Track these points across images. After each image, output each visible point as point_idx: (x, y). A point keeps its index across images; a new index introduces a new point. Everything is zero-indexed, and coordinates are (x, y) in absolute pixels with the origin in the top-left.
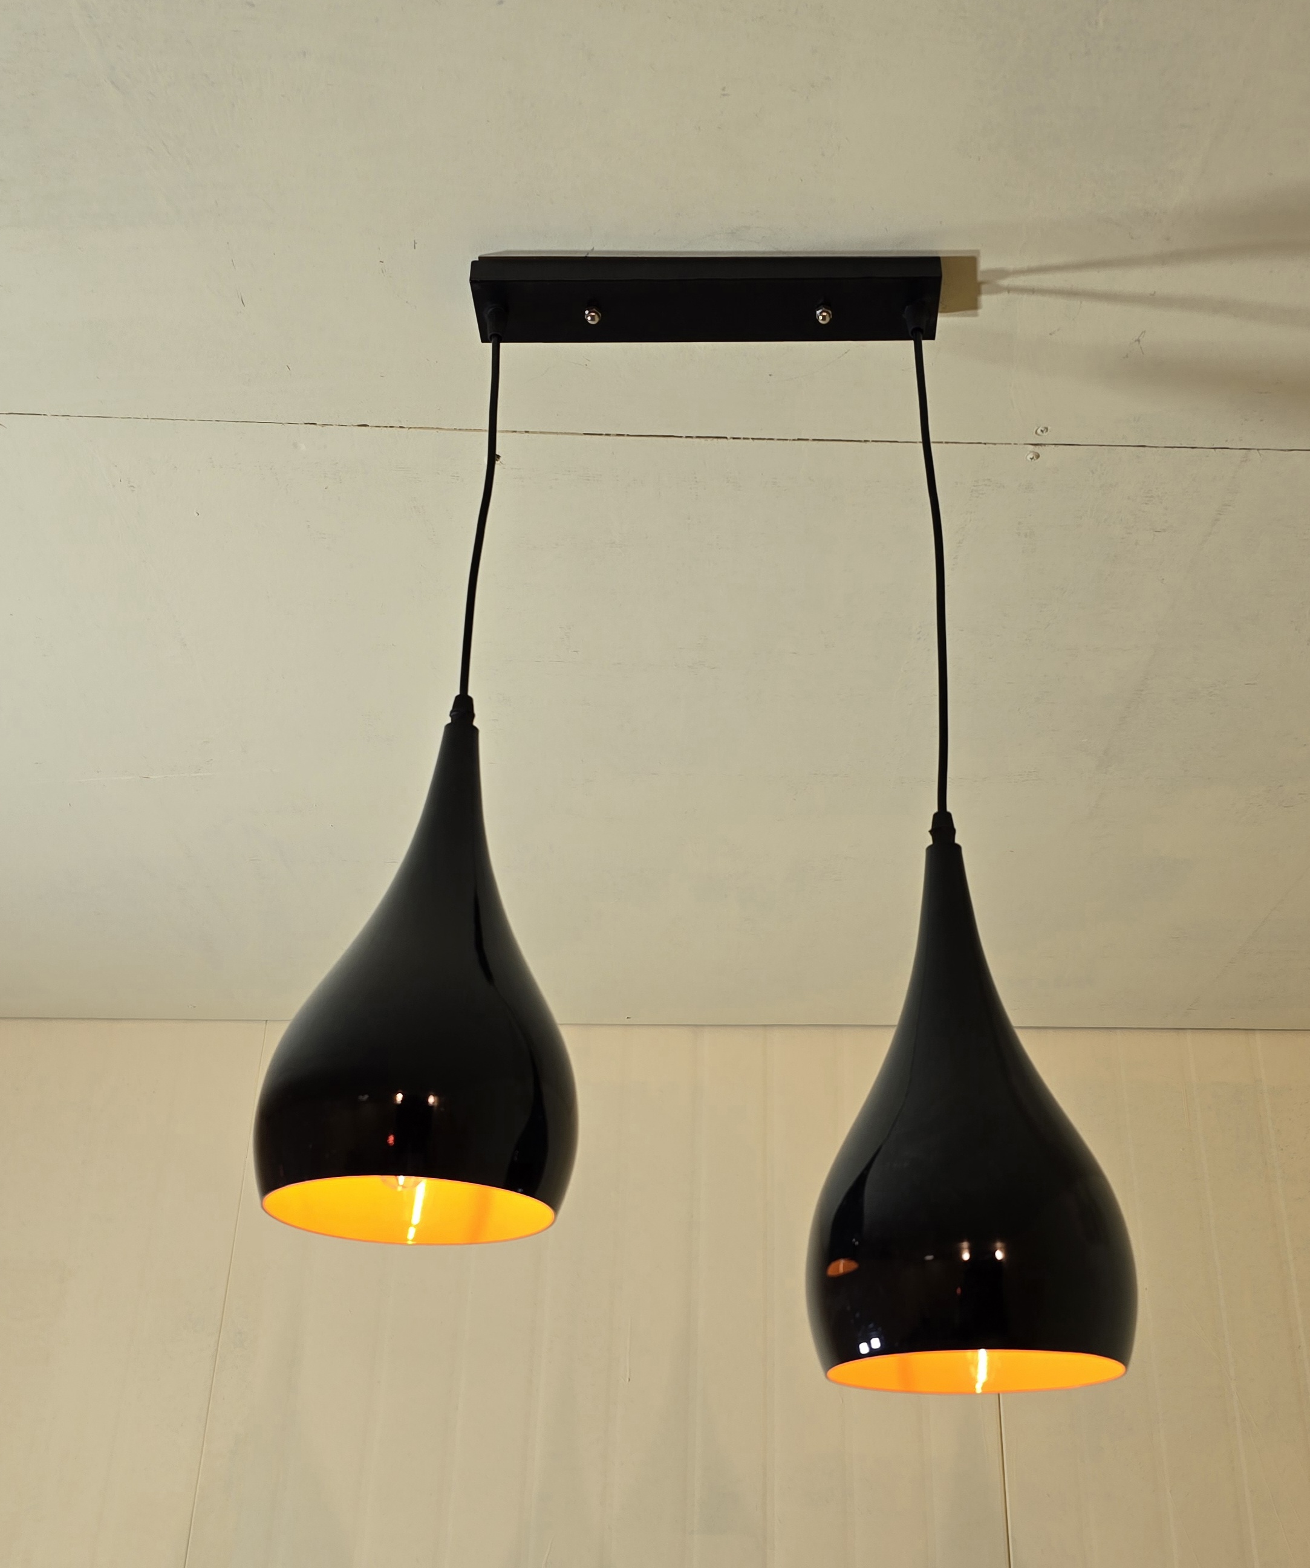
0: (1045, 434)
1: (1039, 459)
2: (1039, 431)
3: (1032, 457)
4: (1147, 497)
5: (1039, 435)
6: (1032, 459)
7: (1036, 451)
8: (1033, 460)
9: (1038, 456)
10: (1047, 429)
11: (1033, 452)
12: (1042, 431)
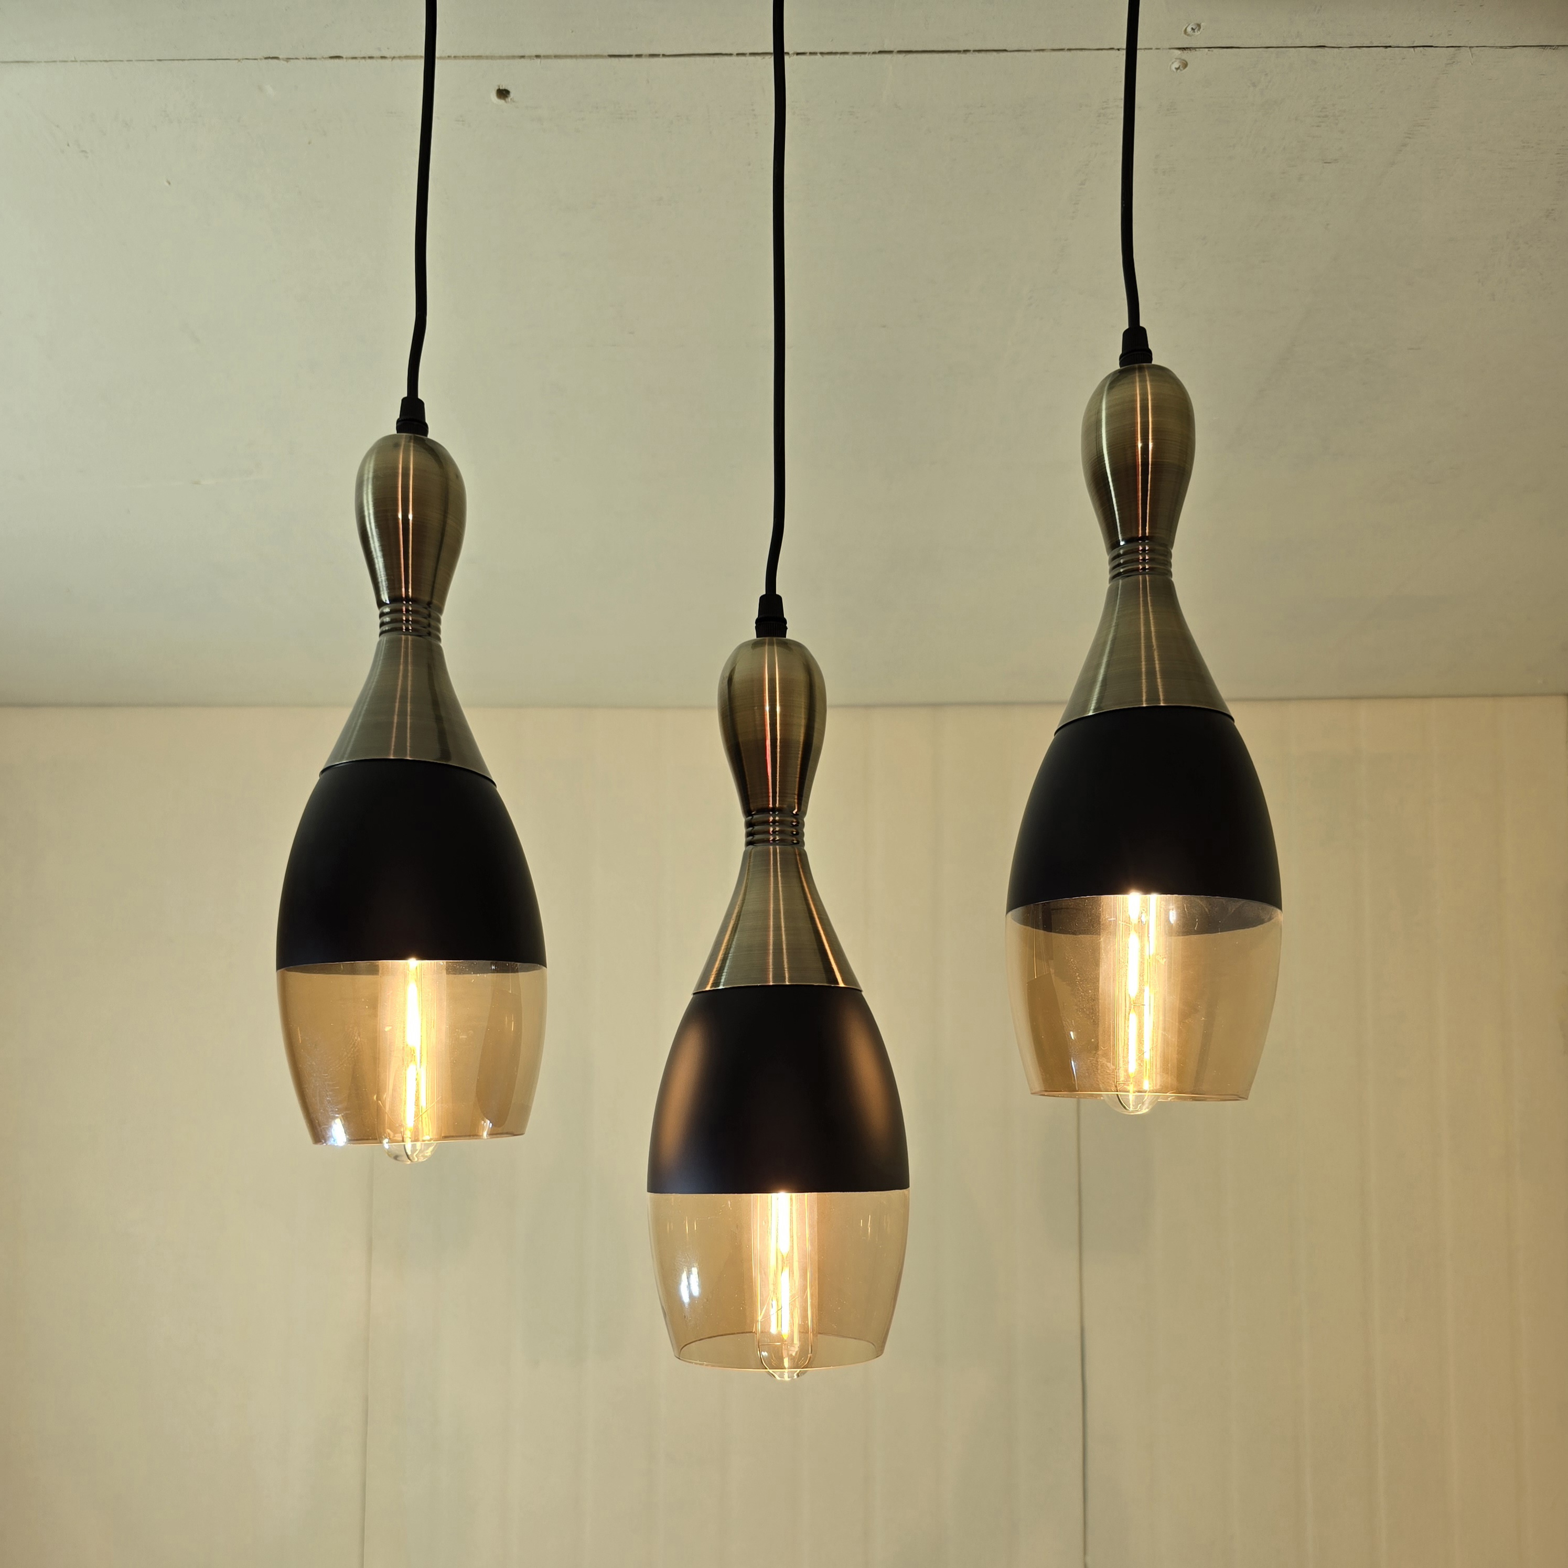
0: (1197, 33)
1: (1187, 68)
2: (1189, 29)
3: (1177, 66)
4: (1319, 117)
5: (1188, 35)
6: (1177, 69)
7: (1183, 58)
8: (1179, 71)
9: (1185, 65)
10: (1199, 26)
11: (1180, 59)
12: (1192, 29)
